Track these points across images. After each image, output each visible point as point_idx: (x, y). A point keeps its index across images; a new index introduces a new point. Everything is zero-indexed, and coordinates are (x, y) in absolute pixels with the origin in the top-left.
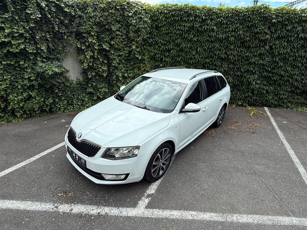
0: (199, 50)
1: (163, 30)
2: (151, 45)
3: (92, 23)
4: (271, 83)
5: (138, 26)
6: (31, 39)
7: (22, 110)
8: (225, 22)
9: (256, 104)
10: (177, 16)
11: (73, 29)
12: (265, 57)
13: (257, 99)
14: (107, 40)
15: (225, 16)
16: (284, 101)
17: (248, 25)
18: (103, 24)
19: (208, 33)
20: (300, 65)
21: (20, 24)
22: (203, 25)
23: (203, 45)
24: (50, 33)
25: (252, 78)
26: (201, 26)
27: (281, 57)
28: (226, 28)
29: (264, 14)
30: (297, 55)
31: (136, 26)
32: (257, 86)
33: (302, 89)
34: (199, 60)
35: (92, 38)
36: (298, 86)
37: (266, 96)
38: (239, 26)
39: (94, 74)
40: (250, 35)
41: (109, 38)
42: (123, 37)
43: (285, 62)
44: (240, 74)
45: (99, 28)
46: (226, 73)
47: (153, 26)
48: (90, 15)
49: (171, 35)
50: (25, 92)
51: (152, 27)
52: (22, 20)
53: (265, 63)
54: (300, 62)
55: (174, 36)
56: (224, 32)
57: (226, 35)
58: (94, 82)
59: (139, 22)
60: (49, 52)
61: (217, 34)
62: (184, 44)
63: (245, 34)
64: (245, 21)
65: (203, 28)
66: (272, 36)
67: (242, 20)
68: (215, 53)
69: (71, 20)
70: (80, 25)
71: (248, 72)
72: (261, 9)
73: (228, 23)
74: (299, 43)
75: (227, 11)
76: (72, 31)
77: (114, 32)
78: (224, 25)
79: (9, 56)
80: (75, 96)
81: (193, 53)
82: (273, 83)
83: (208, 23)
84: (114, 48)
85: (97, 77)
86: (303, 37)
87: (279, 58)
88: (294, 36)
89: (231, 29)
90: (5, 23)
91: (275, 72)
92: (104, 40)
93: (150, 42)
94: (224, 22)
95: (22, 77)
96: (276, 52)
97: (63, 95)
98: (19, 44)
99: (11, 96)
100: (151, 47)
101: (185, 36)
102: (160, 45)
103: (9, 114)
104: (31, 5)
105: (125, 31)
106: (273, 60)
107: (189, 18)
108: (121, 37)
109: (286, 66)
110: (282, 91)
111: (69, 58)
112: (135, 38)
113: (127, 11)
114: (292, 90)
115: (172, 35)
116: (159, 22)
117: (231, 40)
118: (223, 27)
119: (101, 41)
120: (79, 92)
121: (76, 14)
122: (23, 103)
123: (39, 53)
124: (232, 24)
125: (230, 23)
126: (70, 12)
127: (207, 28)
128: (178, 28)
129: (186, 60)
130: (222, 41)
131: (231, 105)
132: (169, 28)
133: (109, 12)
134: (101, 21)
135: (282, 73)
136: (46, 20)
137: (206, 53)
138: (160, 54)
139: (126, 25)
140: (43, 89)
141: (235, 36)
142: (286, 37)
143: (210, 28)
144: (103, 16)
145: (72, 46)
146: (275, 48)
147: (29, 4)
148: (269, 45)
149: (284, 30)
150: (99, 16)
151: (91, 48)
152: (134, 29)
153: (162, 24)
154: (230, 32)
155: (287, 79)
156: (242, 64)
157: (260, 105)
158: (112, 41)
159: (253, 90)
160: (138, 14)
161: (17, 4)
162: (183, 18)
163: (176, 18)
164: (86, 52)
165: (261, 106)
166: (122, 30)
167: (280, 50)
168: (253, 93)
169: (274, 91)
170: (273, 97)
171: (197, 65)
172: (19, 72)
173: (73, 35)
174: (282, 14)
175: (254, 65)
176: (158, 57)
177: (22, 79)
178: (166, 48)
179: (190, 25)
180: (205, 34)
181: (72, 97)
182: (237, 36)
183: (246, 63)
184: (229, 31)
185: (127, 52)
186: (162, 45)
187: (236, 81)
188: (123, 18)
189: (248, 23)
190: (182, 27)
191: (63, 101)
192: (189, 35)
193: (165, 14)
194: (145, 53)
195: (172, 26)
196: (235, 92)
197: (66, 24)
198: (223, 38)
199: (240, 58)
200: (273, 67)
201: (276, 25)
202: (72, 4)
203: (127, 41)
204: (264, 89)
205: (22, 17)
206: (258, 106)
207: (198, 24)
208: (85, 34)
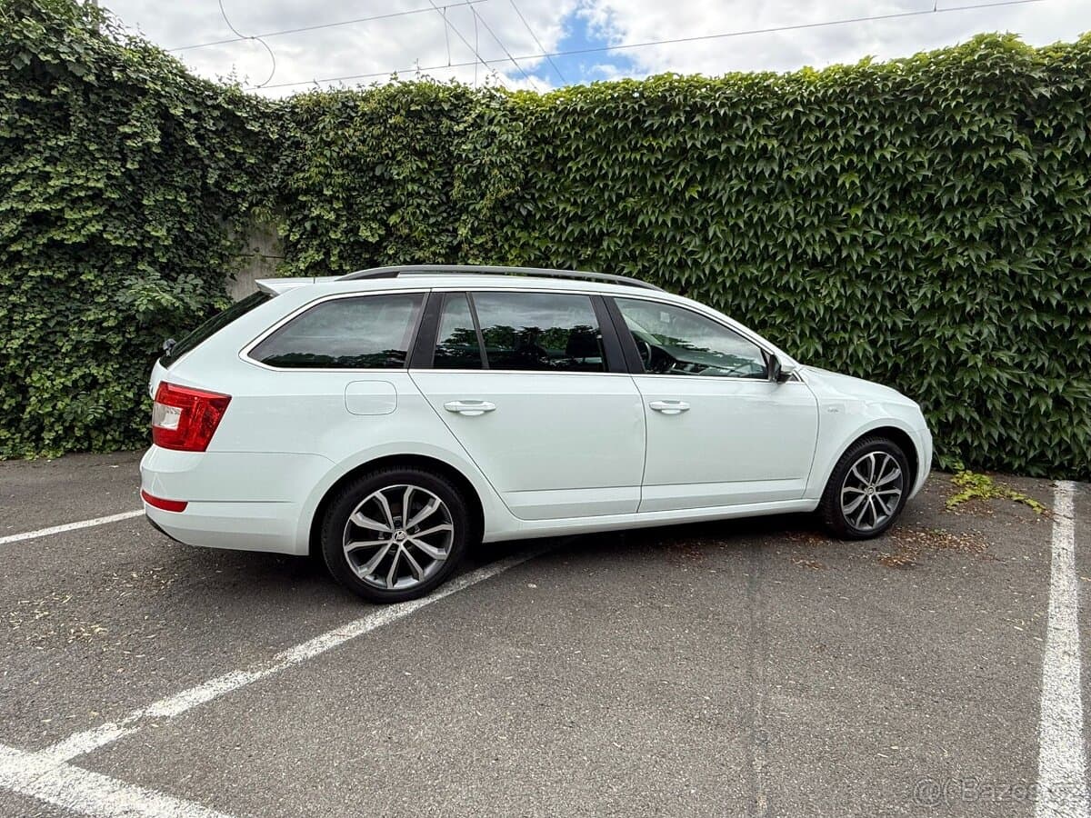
0: (715, 233)
1: (574, 169)
2: (530, 224)
3: (330, 160)
4: (1074, 362)
5: (479, 161)
6: (130, 209)
7: (60, 425)
8: (812, 120)
9: (1010, 464)
10: (624, 118)
11: (270, 183)
12: (1020, 248)
13: (1009, 438)
14: (375, 212)
17: (919, 120)
18: (365, 161)
19: (744, 166)
21: (100, 165)
22: (724, 138)
23: (729, 212)
24: (193, 192)
25: (963, 338)
26: (714, 145)
28: (824, 140)
29: (983, 67)
31: (470, 161)
32: (1000, 375)
34: (712, 269)
35: (328, 207)
37: (1057, 427)
40: (931, 161)
41: (383, 205)
42: (430, 202)
44: (904, 322)
45: (353, 176)
46: (839, 319)
47: (537, 158)
48: (324, 136)
49: (601, 186)
50: (79, 368)
51: (533, 163)
52: (109, 153)
53: (1022, 269)
55: (612, 188)
56: (811, 159)
57: (823, 169)
59: (483, 147)
60: (187, 252)
61: (785, 166)
62: (653, 212)
63: (909, 156)
64: (902, 108)
65: (724, 147)
67: (890, 105)
68: (781, 239)
69: (271, 157)
70: (292, 169)
71: (944, 315)
72: (970, 53)
73: (828, 123)
75: (821, 79)
76: (267, 189)
77: (401, 184)
78: (810, 131)
79: (55, 258)
81: (689, 243)
82: (1085, 362)
83: (741, 129)
84: (401, 237)
89: (842, 142)
90: (56, 164)
91: (1086, 310)
92: (368, 214)
93: (525, 213)
94: (807, 121)
95: (81, 321)
96: (1079, 220)
98: (86, 222)
99: (35, 376)
100: (530, 234)
101: (654, 184)
103: (26, 435)
104: (139, 113)
105: (441, 181)
106: (1070, 258)
107: (668, 121)
108: (423, 201)
111: (256, 268)
112: (470, 202)
113: (448, 117)
115: (606, 185)
116: (559, 143)
117: (848, 186)
118: (808, 138)
119: (359, 218)
121: (287, 136)
122: (67, 400)
123: (149, 252)
125: (838, 122)
126: (265, 133)
127: (739, 148)
128: (627, 157)
129: (663, 274)
130: (810, 193)
132: (594, 162)
133: (388, 126)
134: (360, 152)
136: (187, 155)
137: (741, 244)
138: (563, 255)
139: (446, 162)
140: (141, 362)
141: (864, 167)
143: (750, 146)
144: (368, 137)
145: (271, 235)
147: (134, 112)
148: (1036, 193)
150: (356, 140)
151: (322, 240)
152: (466, 171)
153: (569, 148)
154: (840, 153)
156: (908, 281)
157: (1034, 470)
158: (393, 213)
159: (978, 394)
160: (484, 123)
162: (645, 122)
164: (302, 250)
165: (1039, 476)
166: (427, 179)
168: (980, 407)
171: (708, 291)
172: (79, 304)
173: (268, 200)
174: (1080, 61)
175: (967, 280)
177: (79, 327)
178: (583, 232)
179: (672, 143)
180: (736, 170)
182: (871, 167)
183: (927, 273)
184: (834, 150)
185: (443, 251)
186: (568, 221)
187: (887, 355)
188: (435, 140)
189: (916, 111)
190: (642, 154)
192: (667, 178)
193: (579, 115)
194: (506, 254)
195: (606, 155)
197: (252, 168)
198: (810, 180)
199: (896, 256)
200: (1071, 288)
201: (1058, 108)
202: (277, 109)
203: (445, 215)
204: (1037, 391)
205: (110, 145)
206: (1023, 472)
207: (704, 137)
208: (305, 195)
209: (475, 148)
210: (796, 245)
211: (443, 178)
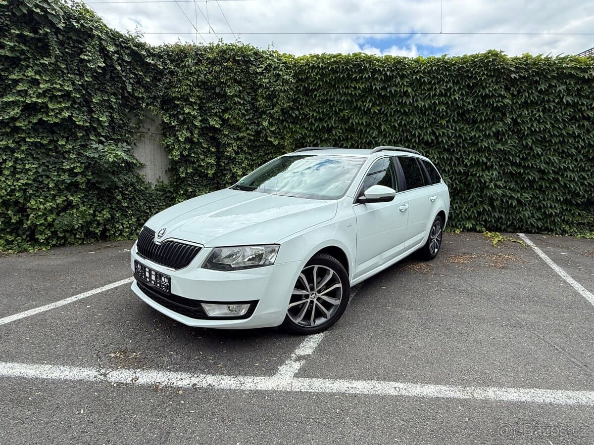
0: (384, 129)
1: (318, 95)
2: (296, 121)
3: (192, 82)
4: (524, 185)
5: (273, 88)
6: (83, 103)
7: (49, 230)
8: (426, 80)
9: (501, 228)
10: (342, 73)
11: (158, 93)
12: (506, 139)
13: (501, 218)
14: (216, 112)
15: (426, 71)
16: (554, 220)
17: (469, 84)
18: (211, 84)
19: (397, 99)
20: (574, 151)
21: (67, 77)
22: (388, 85)
23: (391, 120)
24: (117, 96)
25: (486, 176)
26: (384, 88)
27: (536, 139)
28: (429, 90)
29: (494, 64)
30: (565, 133)
31: (268, 88)
32: (499, 192)
33: (586, 197)
35: (192, 108)
36: (576, 191)
37: (518, 212)
38: (452, 86)
39: (190, 171)
40: (473, 102)
41: (220, 108)
42: (246, 108)
43: (546, 146)
45: (203, 92)
47: (299, 88)
48: (189, 69)
49: (332, 104)
50: (60, 197)
51: (298, 91)
52: (72, 70)
53: (507, 148)
54: (573, 147)
55: (337, 105)
56: (425, 97)
57: (431, 102)
58: (190, 185)
59: (274, 81)
60: (112, 129)
61: (415, 100)
62: (356, 118)
63: (464, 99)
64: (461, 78)
65: (388, 90)
66: (515, 101)
67: (457, 76)
68: (413, 133)
69: (156, 79)
70: (170, 86)
71: (479, 167)
72: (488, 57)
73: (433, 82)
74: (566, 113)
75: (428, 63)
76: (157, 96)
77: (231, 97)
78: (425, 85)
79: (40, 131)
80: (153, 210)
81: (373, 133)
82: (527, 186)
83: (396, 82)
84: (230, 125)
85: (196, 177)
86: (571, 102)
87: (532, 139)
88: (554, 101)
89: (438, 91)
90: (42, 75)
91: (528, 165)
92: (212, 113)
93: (294, 115)
94: (424, 80)
95: (58, 169)
96: (526, 129)
97: (130, 206)
98: (61, 110)
99: (33, 202)
100: (295, 125)
101: (357, 105)
102: (312, 121)
103: (24, 237)
104: (90, 48)
105: (250, 97)
106: (523, 144)
107: (363, 75)
108: (242, 107)
109: (548, 153)
110: (547, 200)
111: (147, 142)
112: (267, 109)
113: (252, 64)
114: (567, 198)
115: (334, 104)
116: (310, 82)
117: (441, 110)
118: (424, 88)
119: (206, 114)
120: (161, 204)
121: (166, 68)
122: (53, 216)
123: (95, 129)
124: (439, 83)
125: (436, 82)
126: (155, 65)
127: (395, 91)
128: (344, 91)
130: (425, 113)
131: (453, 230)
132: (328, 92)
133: (223, 67)
134: (208, 79)
135: (543, 166)
136: (112, 74)
137: (396, 134)
138: (313, 137)
139: (252, 88)
140: (94, 192)
141: (447, 102)
142: (539, 102)
143: (400, 90)
144: (212, 71)
145: (155, 122)
146: (523, 121)
147: (87, 47)
148: (511, 117)
149: (534, 91)
150: (205, 72)
151: (188, 125)
152: (265, 92)
153: (315, 85)
154: (438, 96)
155: (553, 178)
156: (464, 152)
157: (509, 230)
158: (227, 113)
159: (491, 200)
160: (272, 70)
161: (66, 45)
162: (352, 75)
163: (339, 74)
164: (178, 131)
165: (511, 232)
166: (243, 96)
167: (532, 125)
168: (491, 205)
169: (533, 202)
170: (532, 214)
172: (54, 159)
173: (157, 102)
174: (525, 65)
175: (488, 152)
176: (309, 141)
177: (58, 172)
178: (323, 126)
179: (365, 86)
180: (393, 100)
181: (146, 211)
182: (450, 103)
183: (472, 149)
184: (435, 95)
185: (253, 133)
186: (316, 120)
187: (456, 184)
188: (246, 76)
189: (468, 80)
190: (352, 90)
191: (130, 218)
192: (363, 102)
193: (320, 69)
194: (284, 136)
195: (333, 89)
196: (457, 205)
197: (146, 84)
198: (426, 107)
199: (460, 141)
200: (523, 156)
201: (519, 83)
202: (159, 52)
203: (252, 114)
204: (512, 197)
205: (71, 66)
206: (505, 231)
207: (379, 85)
208: (178, 100)
209: (270, 82)
210: (420, 135)
211: (252, 96)
